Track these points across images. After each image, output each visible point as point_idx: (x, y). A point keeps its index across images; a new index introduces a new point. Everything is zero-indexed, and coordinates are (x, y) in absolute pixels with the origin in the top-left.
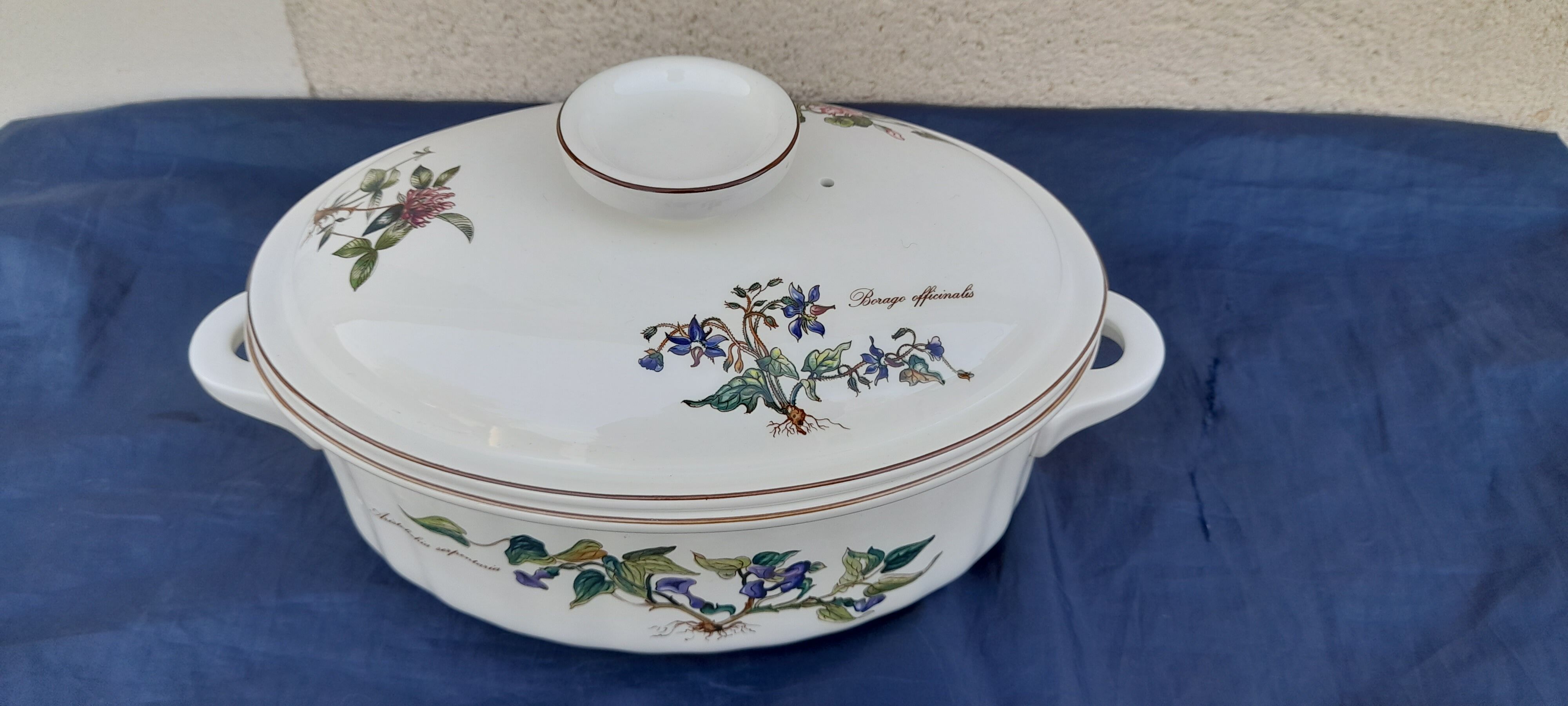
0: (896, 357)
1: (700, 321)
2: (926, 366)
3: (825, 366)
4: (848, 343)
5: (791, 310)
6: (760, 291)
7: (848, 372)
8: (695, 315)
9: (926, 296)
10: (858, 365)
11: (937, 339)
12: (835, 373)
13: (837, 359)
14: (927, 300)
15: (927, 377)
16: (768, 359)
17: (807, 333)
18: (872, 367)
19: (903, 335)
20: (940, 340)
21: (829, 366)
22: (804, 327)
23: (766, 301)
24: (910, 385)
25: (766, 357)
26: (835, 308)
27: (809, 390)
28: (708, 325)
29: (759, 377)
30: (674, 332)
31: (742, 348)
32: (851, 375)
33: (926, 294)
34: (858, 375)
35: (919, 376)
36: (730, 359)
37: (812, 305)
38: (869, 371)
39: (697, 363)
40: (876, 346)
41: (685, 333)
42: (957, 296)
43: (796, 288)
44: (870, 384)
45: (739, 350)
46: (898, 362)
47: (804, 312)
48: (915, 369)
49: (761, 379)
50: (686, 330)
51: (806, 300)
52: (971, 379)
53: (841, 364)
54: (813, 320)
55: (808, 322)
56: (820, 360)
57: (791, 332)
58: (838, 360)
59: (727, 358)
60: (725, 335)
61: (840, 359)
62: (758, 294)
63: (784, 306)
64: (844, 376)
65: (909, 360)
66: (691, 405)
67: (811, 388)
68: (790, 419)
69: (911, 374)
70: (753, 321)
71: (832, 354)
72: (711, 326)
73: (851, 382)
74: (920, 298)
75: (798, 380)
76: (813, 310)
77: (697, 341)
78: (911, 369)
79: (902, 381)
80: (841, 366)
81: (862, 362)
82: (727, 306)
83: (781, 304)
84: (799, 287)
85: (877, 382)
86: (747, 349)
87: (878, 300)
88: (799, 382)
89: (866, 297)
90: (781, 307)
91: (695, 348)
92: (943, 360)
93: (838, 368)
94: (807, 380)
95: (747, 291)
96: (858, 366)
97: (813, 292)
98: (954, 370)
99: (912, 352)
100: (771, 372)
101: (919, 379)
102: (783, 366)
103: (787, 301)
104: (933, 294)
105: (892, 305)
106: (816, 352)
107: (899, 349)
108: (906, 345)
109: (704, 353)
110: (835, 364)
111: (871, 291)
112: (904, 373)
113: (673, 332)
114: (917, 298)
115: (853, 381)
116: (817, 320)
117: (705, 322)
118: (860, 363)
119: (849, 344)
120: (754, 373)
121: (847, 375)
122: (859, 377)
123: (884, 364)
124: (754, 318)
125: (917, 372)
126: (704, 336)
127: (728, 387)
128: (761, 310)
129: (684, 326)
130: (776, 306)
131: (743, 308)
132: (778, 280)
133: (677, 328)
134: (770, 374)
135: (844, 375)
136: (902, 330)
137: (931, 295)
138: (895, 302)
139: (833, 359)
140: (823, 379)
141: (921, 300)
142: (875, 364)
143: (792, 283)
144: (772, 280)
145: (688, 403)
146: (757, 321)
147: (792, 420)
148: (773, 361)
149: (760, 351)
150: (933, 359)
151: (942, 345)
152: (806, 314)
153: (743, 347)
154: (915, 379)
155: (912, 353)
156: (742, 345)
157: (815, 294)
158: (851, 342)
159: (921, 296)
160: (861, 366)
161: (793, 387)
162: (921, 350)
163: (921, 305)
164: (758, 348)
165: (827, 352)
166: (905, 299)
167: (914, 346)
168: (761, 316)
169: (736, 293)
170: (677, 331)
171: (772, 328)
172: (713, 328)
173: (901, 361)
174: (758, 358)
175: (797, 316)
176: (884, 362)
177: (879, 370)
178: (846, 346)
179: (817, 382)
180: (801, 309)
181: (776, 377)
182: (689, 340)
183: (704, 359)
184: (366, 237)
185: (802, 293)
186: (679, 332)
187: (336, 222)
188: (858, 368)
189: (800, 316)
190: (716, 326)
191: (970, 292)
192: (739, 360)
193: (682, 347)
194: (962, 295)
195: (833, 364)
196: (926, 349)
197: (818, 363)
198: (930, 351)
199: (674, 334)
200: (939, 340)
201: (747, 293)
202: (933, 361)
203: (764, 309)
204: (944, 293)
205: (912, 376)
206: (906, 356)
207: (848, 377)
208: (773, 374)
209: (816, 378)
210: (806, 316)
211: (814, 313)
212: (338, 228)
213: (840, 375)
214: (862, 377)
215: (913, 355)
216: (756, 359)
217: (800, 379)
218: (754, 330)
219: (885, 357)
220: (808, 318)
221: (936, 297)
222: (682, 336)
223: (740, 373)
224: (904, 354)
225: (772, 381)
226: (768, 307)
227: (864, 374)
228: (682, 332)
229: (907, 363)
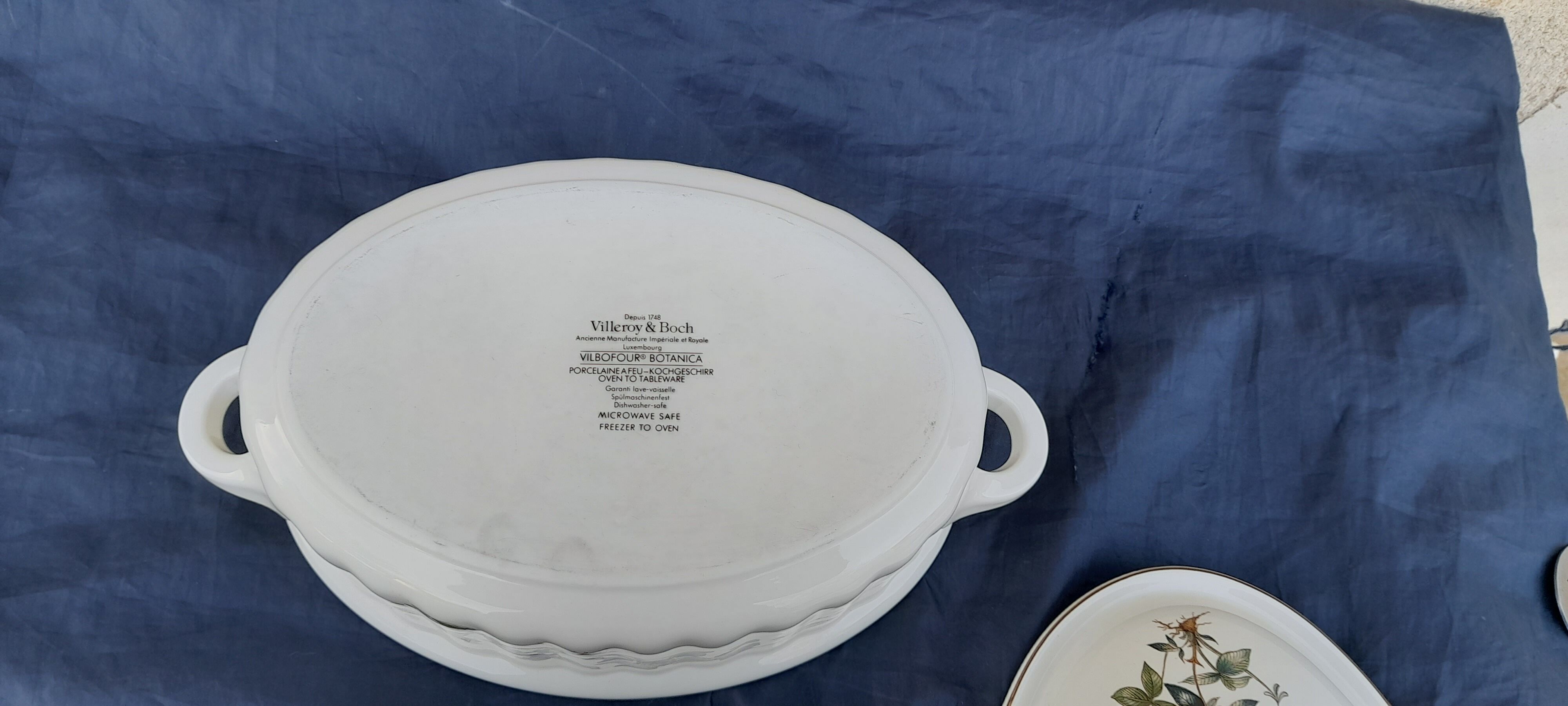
184: (1164, 688)
187: (1179, 650)
212: (1173, 655)
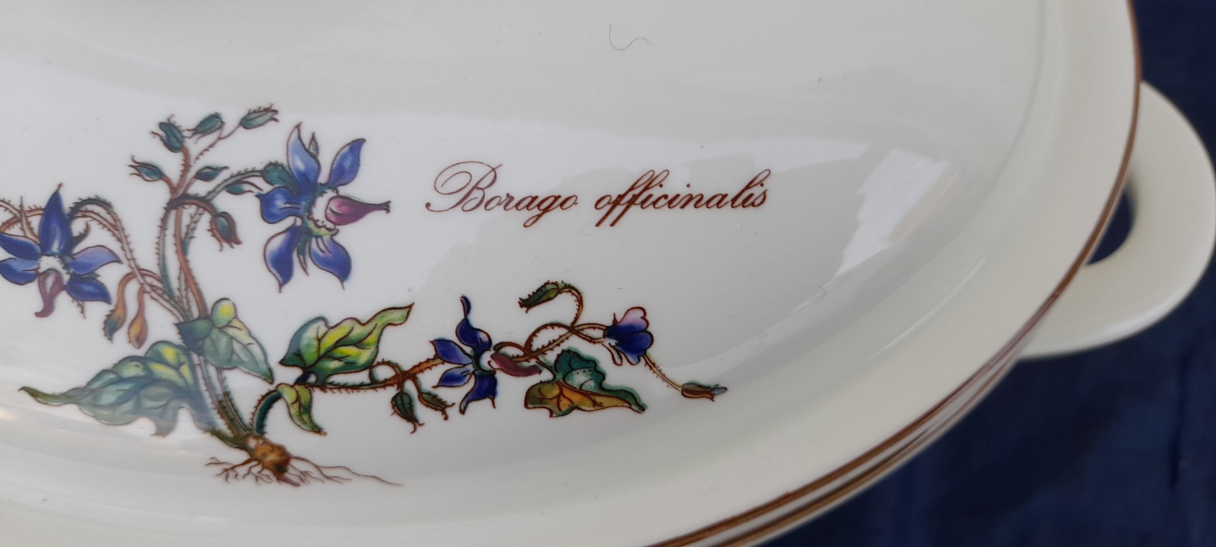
0: (521, 353)
1: (68, 202)
2: (600, 376)
3: (339, 359)
4: (405, 308)
5: (280, 203)
6: (220, 138)
7: (394, 377)
8: (60, 185)
9: (635, 197)
10: (420, 364)
11: (640, 313)
12: (363, 377)
13: (368, 345)
14: (635, 210)
15: (599, 399)
16: (202, 326)
17: (305, 269)
18: (458, 372)
19: (550, 299)
20: (647, 317)
21: (349, 359)
22: (301, 252)
23: (226, 168)
24: (551, 416)
25: (199, 318)
26: (388, 210)
27: (297, 409)
28: (84, 216)
29: (181, 364)
30: (9, 224)
31: (148, 289)
32: (401, 386)
33: (636, 192)
34: (418, 388)
35: (576, 398)
36: (119, 312)
37: (334, 194)
38: (447, 380)
39: (46, 311)
40: (476, 321)
41: (31, 229)
42: (719, 200)
43: (306, 140)
44: (449, 411)
45: (142, 292)
46: (526, 364)
47: (310, 212)
48: (569, 382)
49: (185, 370)
50: (35, 221)
51: (323, 178)
52: (715, 398)
53: (379, 359)
54: (326, 238)
55: (314, 240)
56: (329, 342)
57: (268, 262)
58: (373, 348)
59: (112, 307)
60: (114, 245)
61: (377, 347)
62: (211, 146)
63: (266, 188)
64: (384, 387)
65: (556, 361)
66: (40, 399)
67: (300, 406)
68: (255, 460)
69: (556, 392)
70: (186, 220)
71: (358, 331)
72: (89, 219)
73: (399, 402)
74: (616, 203)
75: (271, 383)
76: (335, 209)
77: (53, 255)
78: (558, 383)
79: (530, 406)
80: (379, 364)
81: (434, 359)
82: (134, 171)
83: (259, 181)
84: (313, 139)
85: (465, 408)
86: (160, 292)
87: (504, 197)
88: (272, 387)
89: (476, 187)
90: (256, 191)
91: (47, 273)
92: (647, 363)
93: (370, 366)
94: (292, 387)
95: (187, 134)
96: (420, 367)
97: (344, 157)
98: (671, 383)
99: (566, 342)
100: (208, 357)
101: (575, 404)
102: (237, 347)
103: (275, 175)
104: (656, 192)
105: (539, 216)
106: (321, 324)
107: (534, 334)
108: (553, 325)
109: (63, 288)
110: (364, 356)
111: (493, 170)
112: (539, 390)
113: (7, 221)
114: (609, 203)
115: (406, 400)
116: (336, 238)
117: (79, 208)
118: (428, 360)
119: (404, 312)
120: (169, 354)
121: (392, 385)
122: (420, 393)
123: (488, 368)
124: (188, 211)
125: (573, 389)
126: (71, 241)
127: (111, 376)
128: (209, 193)
129: (33, 210)
130: (247, 187)
131: (168, 181)
132: (267, 110)
133: (18, 215)
134: (206, 361)
135: (385, 384)
136: (549, 287)
137: (651, 196)
138: (546, 210)
139: (359, 343)
140: (331, 389)
141: (619, 209)
142: (465, 365)
143: (298, 127)
144: (255, 112)
145: (34, 393)
146: (194, 221)
147: (260, 461)
148: (215, 332)
149: (188, 301)
150: (618, 362)
151: (650, 329)
152: (312, 219)
153: (151, 286)
154: (565, 404)
155: (565, 346)
156: (149, 280)
157: (347, 164)
158: (410, 307)
159: (621, 197)
160: (430, 368)
161: (260, 398)
162: (592, 340)
163: (612, 225)
164: (184, 293)
165: (348, 325)
166: (575, 203)
167: (574, 329)
168: (205, 209)
169: (162, 139)
170: (16, 222)
171: (226, 245)
172: (94, 225)
173: (533, 362)
174: (182, 320)
175: (288, 222)
176: (489, 363)
177: (473, 378)
178: (396, 316)
179: (318, 394)
180: (304, 203)
181: (219, 370)
182: (38, 248)
183: (64, 300)
185: (315, 157)
186: (19, 225)
188: (421, 371)
189: (299, 222)
190: (100, 223)
191: (757, 191)
192: (139, 321)
193: (20, 265)
194: (734, 200)
195: (358, 356)
196: (604, 337)
197: (322, 351)
198: (613, 342)
199: (8, 227)
200: (644, 318)
201: (187, 140)
202: (621, 365)
203: (214, 192)
204: (684, 192)
205: (558, 397)
206: (548, 352)
207: (392, 391)
208: (214, 362)
209: (313, 385)
210: (311, 225)
211: (333, 218)
213: (374, 384)
214: (429, 394)
215: (569, 351)
216: (176, 322)
217: (276, 383)
218: (183, 246)
219: (492, 352)
220: (315, 230)
221: (663, 201)
222: (26, 237)
223: (139, 348)
224: (543, 347)
225: (209, 378)
226: (226, 187)
227: (435, 387)
228: (25, 227)
229: (549, 368)
